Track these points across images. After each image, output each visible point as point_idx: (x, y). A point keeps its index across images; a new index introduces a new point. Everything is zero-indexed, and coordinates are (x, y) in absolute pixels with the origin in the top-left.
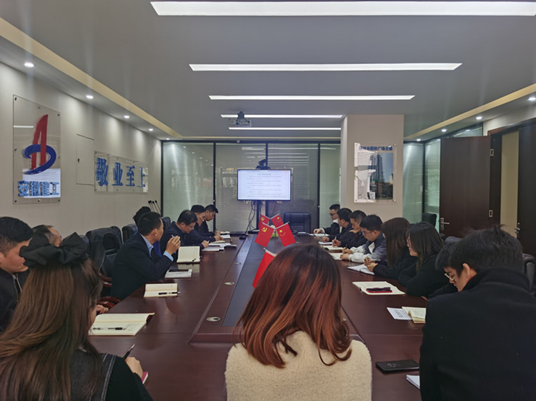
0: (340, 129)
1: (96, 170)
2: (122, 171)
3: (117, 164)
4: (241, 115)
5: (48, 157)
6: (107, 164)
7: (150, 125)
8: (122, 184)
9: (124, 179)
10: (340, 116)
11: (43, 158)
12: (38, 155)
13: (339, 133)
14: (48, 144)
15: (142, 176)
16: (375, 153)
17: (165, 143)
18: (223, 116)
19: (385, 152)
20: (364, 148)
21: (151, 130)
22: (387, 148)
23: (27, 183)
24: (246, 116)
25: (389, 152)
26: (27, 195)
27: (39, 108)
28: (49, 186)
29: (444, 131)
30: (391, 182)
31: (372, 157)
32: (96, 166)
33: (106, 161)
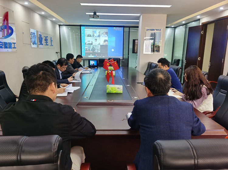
0: (138, 21)
1: (31, 38)
2: (42, 38)
3: (40, 35)
4: (95, 13)
7: (54, 17)
8: (43, 44)
10: (139, 15)
11: (8, 31)
12: (6, 30)
13: (138, 23)
14: (10, 25)
15: (51, 41)
16: (153, 32)
17: (60, 26)
18: (87, 14)
19: (158, 31)
20: (149, 30)
21: (54, 19)
22: (158, 29)
23: (2, 42)
24: (97, 14)
25: (159, 31)
26: (3, 48)
27: (4, 8)
28: (11, 44)
29: (184, 22)
30: (159, 45)
31: (152, 34)
32: (31, 36)
33: (35, 34)
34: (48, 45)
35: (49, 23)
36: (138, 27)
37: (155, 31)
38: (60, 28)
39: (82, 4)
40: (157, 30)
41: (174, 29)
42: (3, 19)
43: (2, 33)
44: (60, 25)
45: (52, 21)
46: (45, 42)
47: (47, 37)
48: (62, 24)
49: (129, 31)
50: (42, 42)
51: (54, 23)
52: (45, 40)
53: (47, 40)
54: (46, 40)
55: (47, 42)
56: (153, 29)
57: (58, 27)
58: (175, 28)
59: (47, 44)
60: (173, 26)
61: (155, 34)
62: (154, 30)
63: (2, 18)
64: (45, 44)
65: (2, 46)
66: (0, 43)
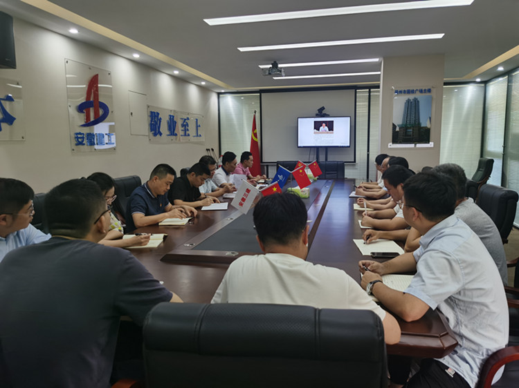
1: (150, 122)
2: (176, 122)
3: (170, 116)
4: (275, 65)
5: (101, 112)
6: (160, 116)
8: (176, 135)
9: (179, 130)
10: (377, 60)
11: (96, 113)
12: (92, 110)
14: (101, 100)
15: (198, 126)
16: (411, 97)
17: (221, 96)
18: (261, 67)
19: (424, 94)
20: (401, 92)
21: (203, 83)
22: (425, 90)
23: (83, 134)
24: (280, 66)
25: (428, 94)
26: (84, 144)
27: (90, 69)
28: (103, 137)
29: (501, 69)
30: (429, 126)
31: (408, 101)
32: (150, 119)
33: (158, 114)
34: (189, 135)
35: (193, 92)
36: (378, 87)
37: (418, 95)
38: (221, 99)
39: (242, 49)
40: (421, 91)
41: (483, 85)
42: (86, 89)
43: (83, 116)
44: (219, 94)
45: (200, 87)
46: (183, 129)
47: (188, 119)
48: (223, 91)
49: (370, 96)
50: (174, 130)
51: (205, 90)
52: (183, 125)
53: (187, 125)
54: (185, 125)
55: (186, 130)
56: (411, 89)
57: (214, 98)
58: (485, 83)
59: (187, 132)
60: (478, 80)
61: (416, 101)
62: (413, 92)
63: (85, 86)
64: (182, 133)
65: (83, 141)
66: (79, 136)
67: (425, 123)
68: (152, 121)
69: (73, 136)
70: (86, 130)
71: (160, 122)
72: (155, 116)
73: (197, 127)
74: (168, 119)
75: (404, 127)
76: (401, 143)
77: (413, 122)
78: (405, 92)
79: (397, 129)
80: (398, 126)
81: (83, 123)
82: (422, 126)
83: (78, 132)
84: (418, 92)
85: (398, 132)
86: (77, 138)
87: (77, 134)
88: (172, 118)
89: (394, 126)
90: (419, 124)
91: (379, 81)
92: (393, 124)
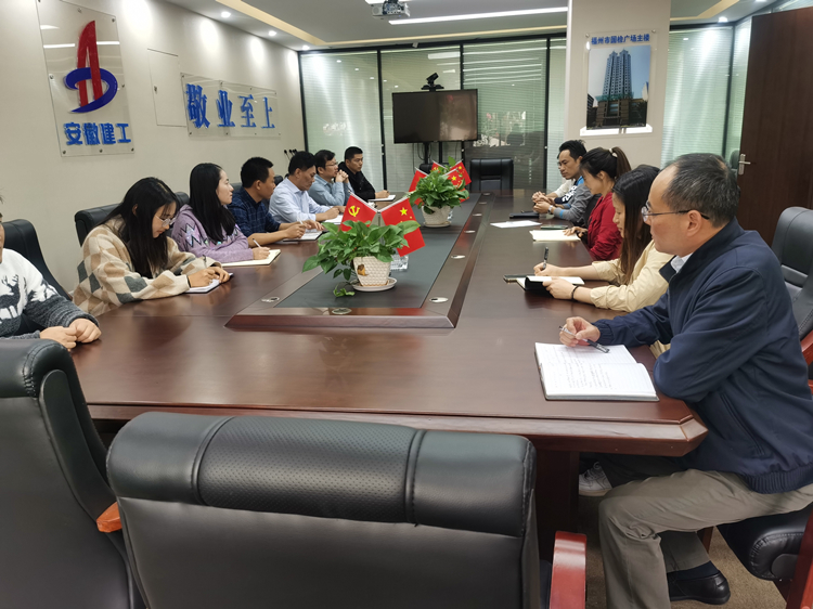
0: (564, 9)
1: (187, 103)
2: (231, 104)
3: (221, 92)
5: (105, 87)
6: (203, 93)
7: (268, 27)
8: (234, 125)
9: (236, 115)
11: (97, 89)
12: (89, 84)
13: (564, 18)
14: (103, 66)
16: (618, 48)
17: (303, 56)
19: (637, 44)
20: (601, 40)
21: (272, 34)
22: (640, 36)
23: (78, 125)
25: (644, 43)
26: (81, 143)
27: (80, 11)
28: (112, 128)
30: (645, 98)
31: (613, 56)
32: (187, 98)
33: (200, 89)
34: (254, 125)
35: (256, 49)
36: (563, 34)
37: (628, 46)
38: (303, 60)
40: (634, 39)
41: (730, 28)
43: (75, 94)
44: (300, 53)
45: (270, 43)
46: (244, 114)
47: (251, 97)
48: (306, 48)
49: (548, 51)
50: (229, 117)
51: (275, 46)
52: (243, 109)
53: (251, 107)
54: (247, 109)
55: (249, 117)
56: (618, 35)
57: (290, 57)
58: (734, 24)
59: (251, 121)
60: (723, 19)
61: (626, 56)
62: (620, 40)
63: (73, 45)
64: (244, 122)
65: (79, 136)
66: (72, 129)
67: (639, 93)
68: (190, 101)
69: (62, 130)
70: (82, 119)
71: (204, 102)
72: (195, 93)
73: (267, 111)
74: (217, 97)
75: (607, 101)
76: (600, 127)
77: (619, 91)
78: (607, 40)
79: (595, 104)
80: (597, 98)
81: (77, 107)
82: (635, 97)
83: (69, 122)
84: (628, 40)
85: (596, 109)
86: (69, 133)
87: (67, 125)
88: (223, 94)
89: (590, 100)
90: (630, 94)
91: (566, 24)
92: (589, 97)
